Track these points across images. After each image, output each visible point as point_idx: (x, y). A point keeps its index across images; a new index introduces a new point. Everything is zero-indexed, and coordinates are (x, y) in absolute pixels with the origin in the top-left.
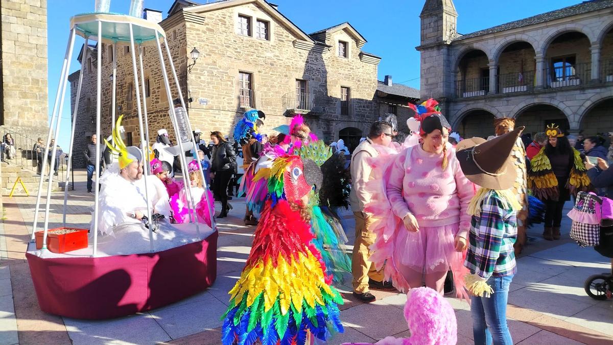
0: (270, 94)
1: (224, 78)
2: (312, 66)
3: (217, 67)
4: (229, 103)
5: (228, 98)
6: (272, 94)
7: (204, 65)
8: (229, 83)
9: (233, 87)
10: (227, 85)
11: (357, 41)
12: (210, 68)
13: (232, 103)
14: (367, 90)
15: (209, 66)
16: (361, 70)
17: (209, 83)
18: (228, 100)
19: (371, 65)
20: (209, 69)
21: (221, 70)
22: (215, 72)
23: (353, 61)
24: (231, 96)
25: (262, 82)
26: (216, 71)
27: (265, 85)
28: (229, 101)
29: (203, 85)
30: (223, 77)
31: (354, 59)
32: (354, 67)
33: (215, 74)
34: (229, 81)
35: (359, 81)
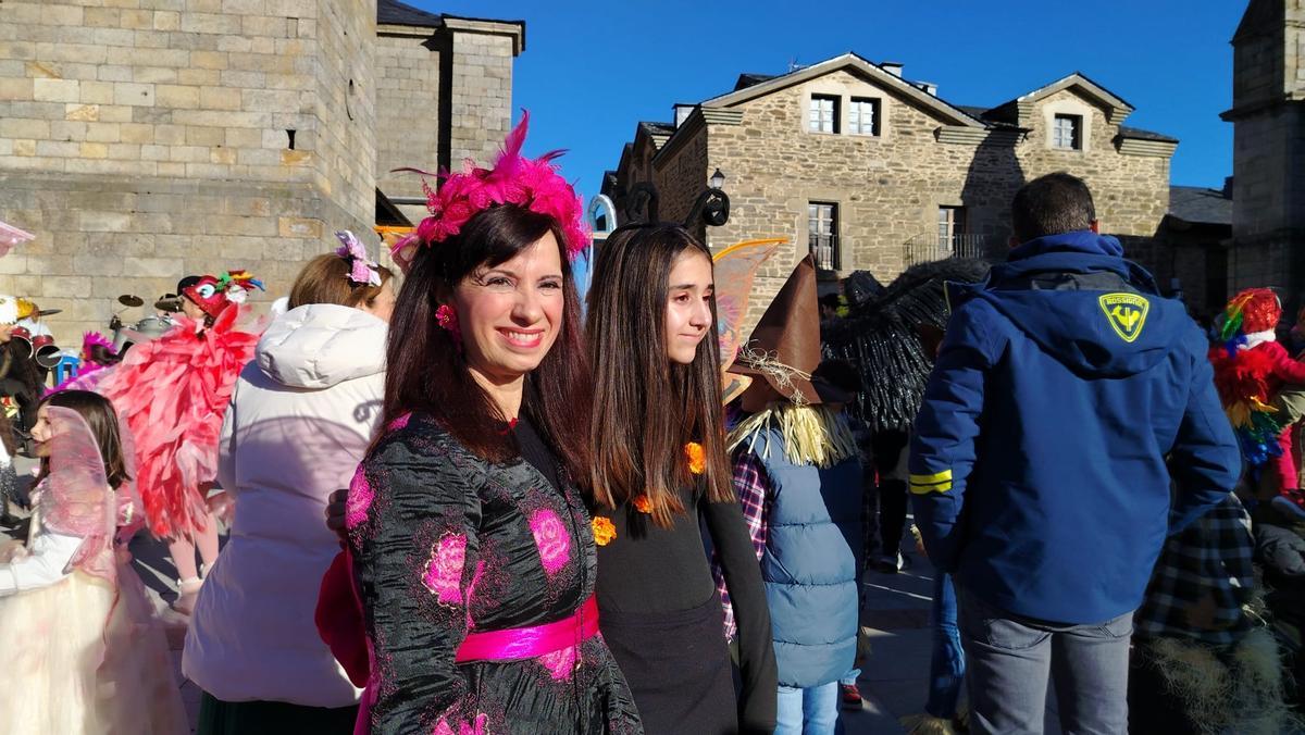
0: (876, 241)
1: (777, 218)
2: (981, 175)
3: (765, 198)
4: (783, 263)
5: (782, 253)
6: (880, 239)
7: (739, 197)
8: (787, 226)
9: (794, 232)
10: (782, 230)
11: (1107, 110)
12: (750, 201)
13: (790, 263)
14: (1135, 217)
15: (748, 199)
16: (1120, 173)
17: (745, 229)
18: (783, 256)
19: (1149, 159)
20: (747, 203)
21: (771, 204)
22: (759, 208)
23: (1095, 155)
24: (789, 250)
25: (859, 219)
26: (760, 205)
27: (864, 225)
28: (785, 260)
29: (735, 233)
30: (775, 216)
31: (1101, 152)
32: (1099, 169)
33: (758, 211)
34: (787, 222)
35: (1112, 198)
